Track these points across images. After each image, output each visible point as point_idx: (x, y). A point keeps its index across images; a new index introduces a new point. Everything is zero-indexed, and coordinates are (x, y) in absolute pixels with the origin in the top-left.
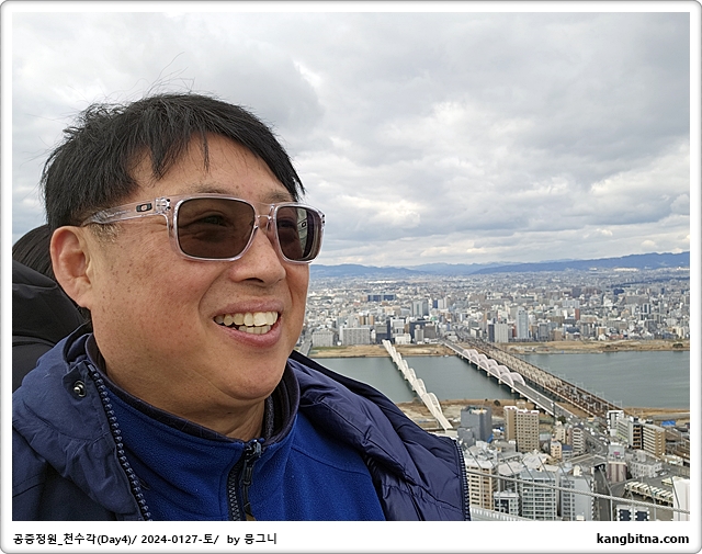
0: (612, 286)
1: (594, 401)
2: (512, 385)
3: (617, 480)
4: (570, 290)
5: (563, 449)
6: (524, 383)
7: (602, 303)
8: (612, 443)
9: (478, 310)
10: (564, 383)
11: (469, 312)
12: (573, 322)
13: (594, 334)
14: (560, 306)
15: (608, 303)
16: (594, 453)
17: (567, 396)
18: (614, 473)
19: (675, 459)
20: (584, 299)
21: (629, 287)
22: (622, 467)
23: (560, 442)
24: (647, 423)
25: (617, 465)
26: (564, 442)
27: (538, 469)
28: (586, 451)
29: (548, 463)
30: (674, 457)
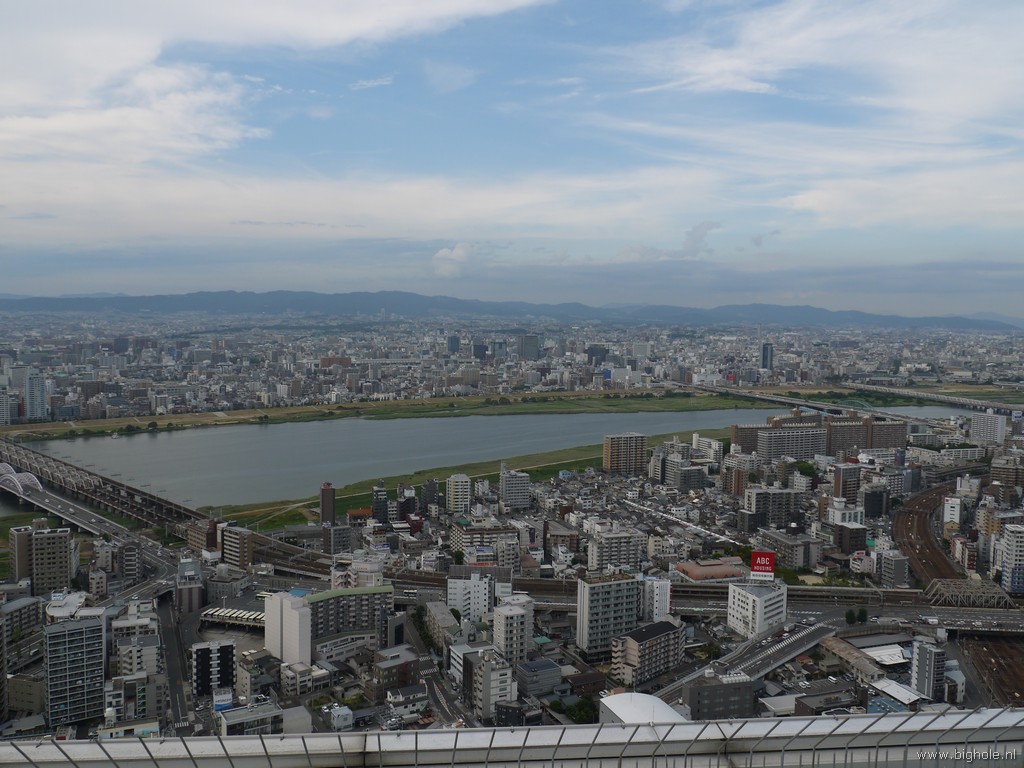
0: (173, 337)
1: (152, 504)
2: (19, 492)
3: (190, 610)
4: (111, 340)
5: (108, 579)
6: (40, 488)
7: (159, 360)
8: (182, 561)
10: (106, 481)
13: (149, 406)
14: (96, 364)
15: (168, 361)
16: (156, 578)
17: (113, 499)
18: (185, 601)
19: (265, 568)
20: (132, 354)
21: (197, 338)
22: (197, 590)
23: (104, 569)
24: (229, 525)
25: (190, 589)
26: (109, 570)
27: (73, 616)
28: (144, 577)
29: (88, 604)
30: (263, 566)
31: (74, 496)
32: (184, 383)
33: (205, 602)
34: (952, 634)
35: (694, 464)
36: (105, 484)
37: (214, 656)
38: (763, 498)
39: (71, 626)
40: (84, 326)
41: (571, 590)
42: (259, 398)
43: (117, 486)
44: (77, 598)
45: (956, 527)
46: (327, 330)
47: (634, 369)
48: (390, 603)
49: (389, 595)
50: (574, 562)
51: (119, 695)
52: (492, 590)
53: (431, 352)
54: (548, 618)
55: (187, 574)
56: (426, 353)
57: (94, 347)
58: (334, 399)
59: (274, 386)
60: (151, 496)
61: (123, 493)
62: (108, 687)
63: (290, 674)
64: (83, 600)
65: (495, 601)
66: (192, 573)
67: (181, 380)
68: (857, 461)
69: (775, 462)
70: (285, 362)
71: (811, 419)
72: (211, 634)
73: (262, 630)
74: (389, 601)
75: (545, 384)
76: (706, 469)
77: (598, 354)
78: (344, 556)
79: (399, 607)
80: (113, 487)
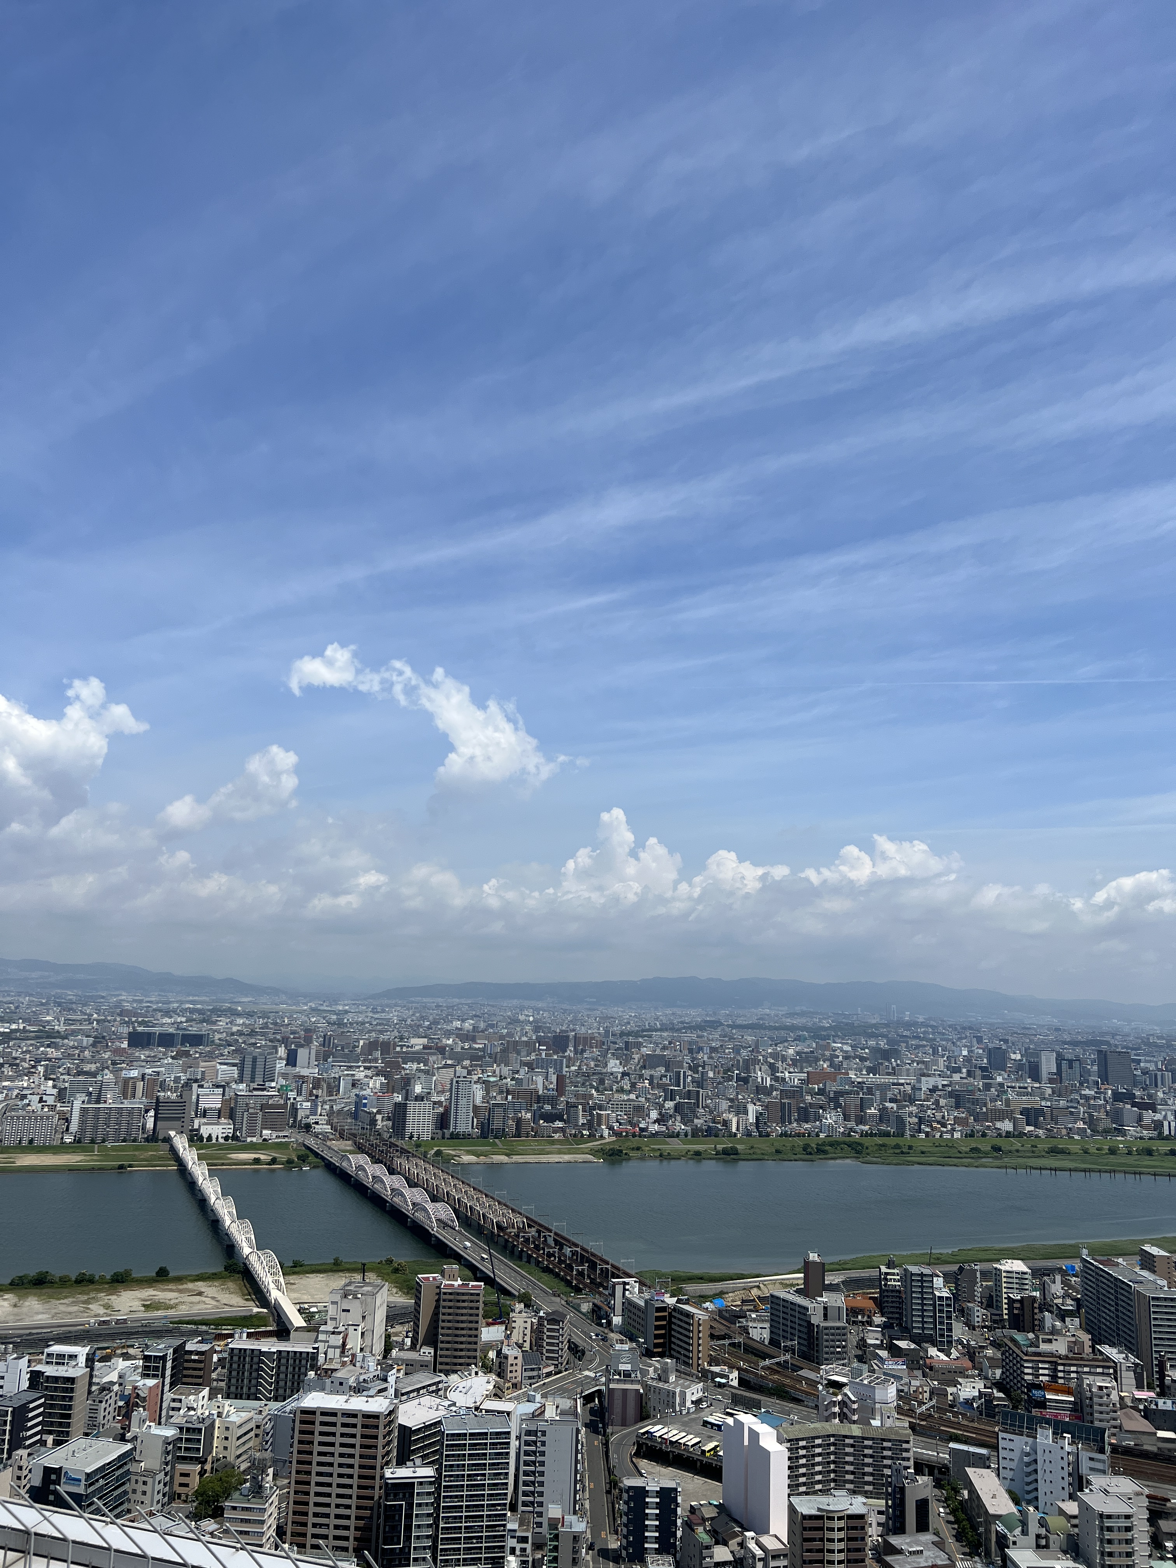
1: (584, 1259)
2: (433, 1227)
3: (624, 1424)
4: (550, 1037)
5: (525, 1361)
6: (456, 1224)
7: (605, 1065)
8: (616, 1347)
9: (378, 1073)
12: (553, 1101)
13: (590, 1126)
14: (531, 1068)
16: (582, 1368)
18: (619, 1408)
20: (572, 1055)
21: (650, 1036)
22: (633, 1394)
23: (520, 1346)
24: (680, 1302)
25: (625, 1391)
26: (527, 1346)
27: (477, 1409)
30: (724, 1369)
31: (493, 1239)
32: (632, 1096)
33: (643, 1416)
36: (530, 1226)
37: (652, 1501)
39: (474, 1423)
40: (522, 1018)
42: (726, 1123)
43: (542, 1229)
44: (484, 1382)
46: (817, 1034)
48: (908, 1459)
49: (905, 1446)
51: (525, 1539)
52: (1074, 1463)
53: (964, 1070)
55: (622, 1367)
56: (958, 1070)
57: (530, 1046)
59: (745, 1107)
60: (583, 1249)
61: (550, 1241)
62: (513, 1524)
63: (757, 1551)
64: (490, 1387)
65: (1079, 1482)
66: (628, 1367)
67: (630, 1092)
70: (761, 1076)
72: (649, 1466)
73: (718, 1474)
74: (905, 1455)
78: (839, 1372)
79: (920, 1467)
80: (539, 1232)
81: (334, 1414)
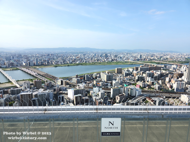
0: (56, 54)
1: (53, 77)
2: (35, 75)
3: (58, 91)
4: (47, 54)
5: (47, 87)
6: (38, 75)
7: (54, 57)
9: (26, 59)
11: (23, 59)
12: (48, 61)
13: (52, 64)
14: (45, 58)
15: (55, 57)
19: (68, 86)
20: (50, 56)
21: (59, 54)
24: (64, 80)
25: (58, 89)
28: (52, 87)
29: (44, 90)
30: (68, 85)
31: (42, 76)
33: (60, 90)
34: (166, 97)
35: (129, 72)
36: (46, 74)
37: (61, 97)
38: (138, 77)
39: (41, 93)
41: (110, 89)
42: (68, 62)
43: (48, 75)
44: (43, 89)
45: (168, 82)
46: (77, 53)
47: (121, 59)
49: (85, 90)
50: (111, 85)
51: (48, 103)
52: (99, 89)
54: (107, 93)
55: (57, 86)
57: (45, 55)
58: (78, 63)
62: (47, 102)
63: (71, 100)
65: (99, 91)
68: (153, 72)
69: (141, 72)
71: (147, 66)
72: (60, 95)
73: (67, 94)
75: (108, 61)
76: (131, 73)
77: (116, 56)
78: (79, 84)
81: (25, 95)
